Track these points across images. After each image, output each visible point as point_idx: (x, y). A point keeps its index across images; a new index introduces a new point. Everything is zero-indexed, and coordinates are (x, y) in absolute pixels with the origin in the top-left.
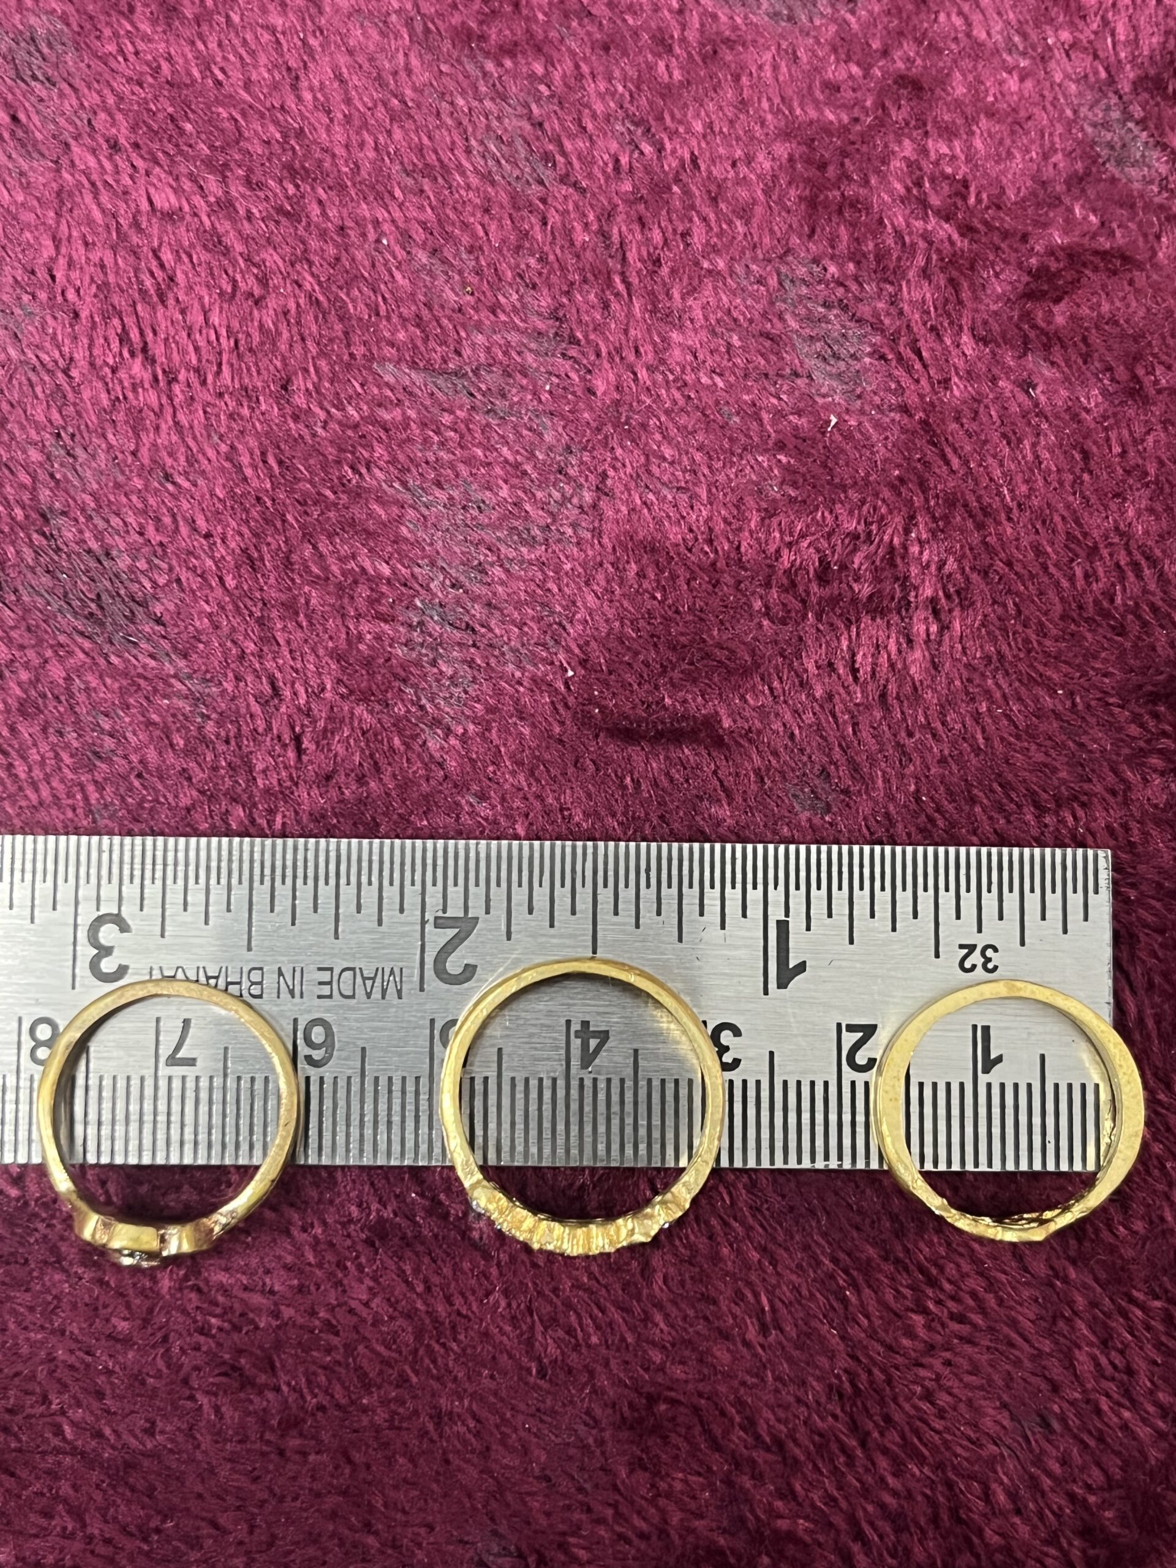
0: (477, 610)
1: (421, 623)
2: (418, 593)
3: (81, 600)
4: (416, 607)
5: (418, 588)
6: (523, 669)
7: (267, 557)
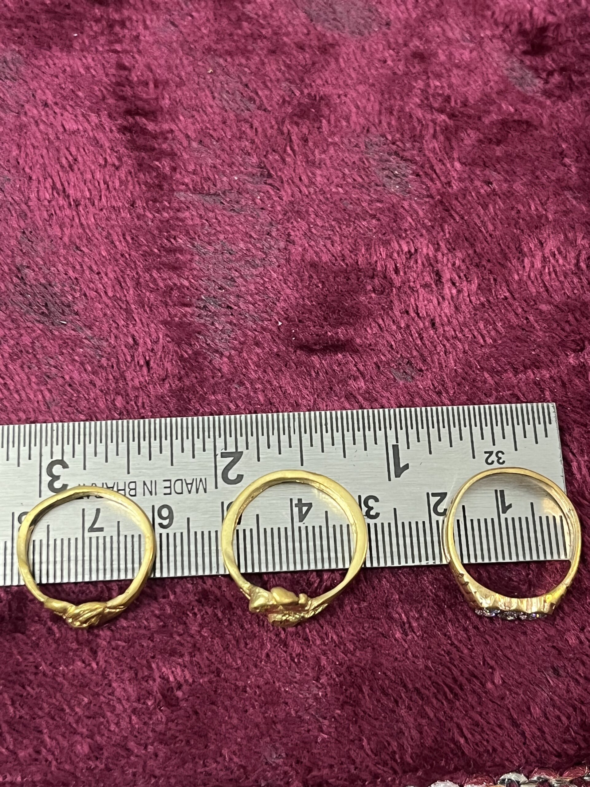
1: (205, 307)
2: (202, 293)
4: (202, 300)
5: (202, 290)
7: (127, 280)
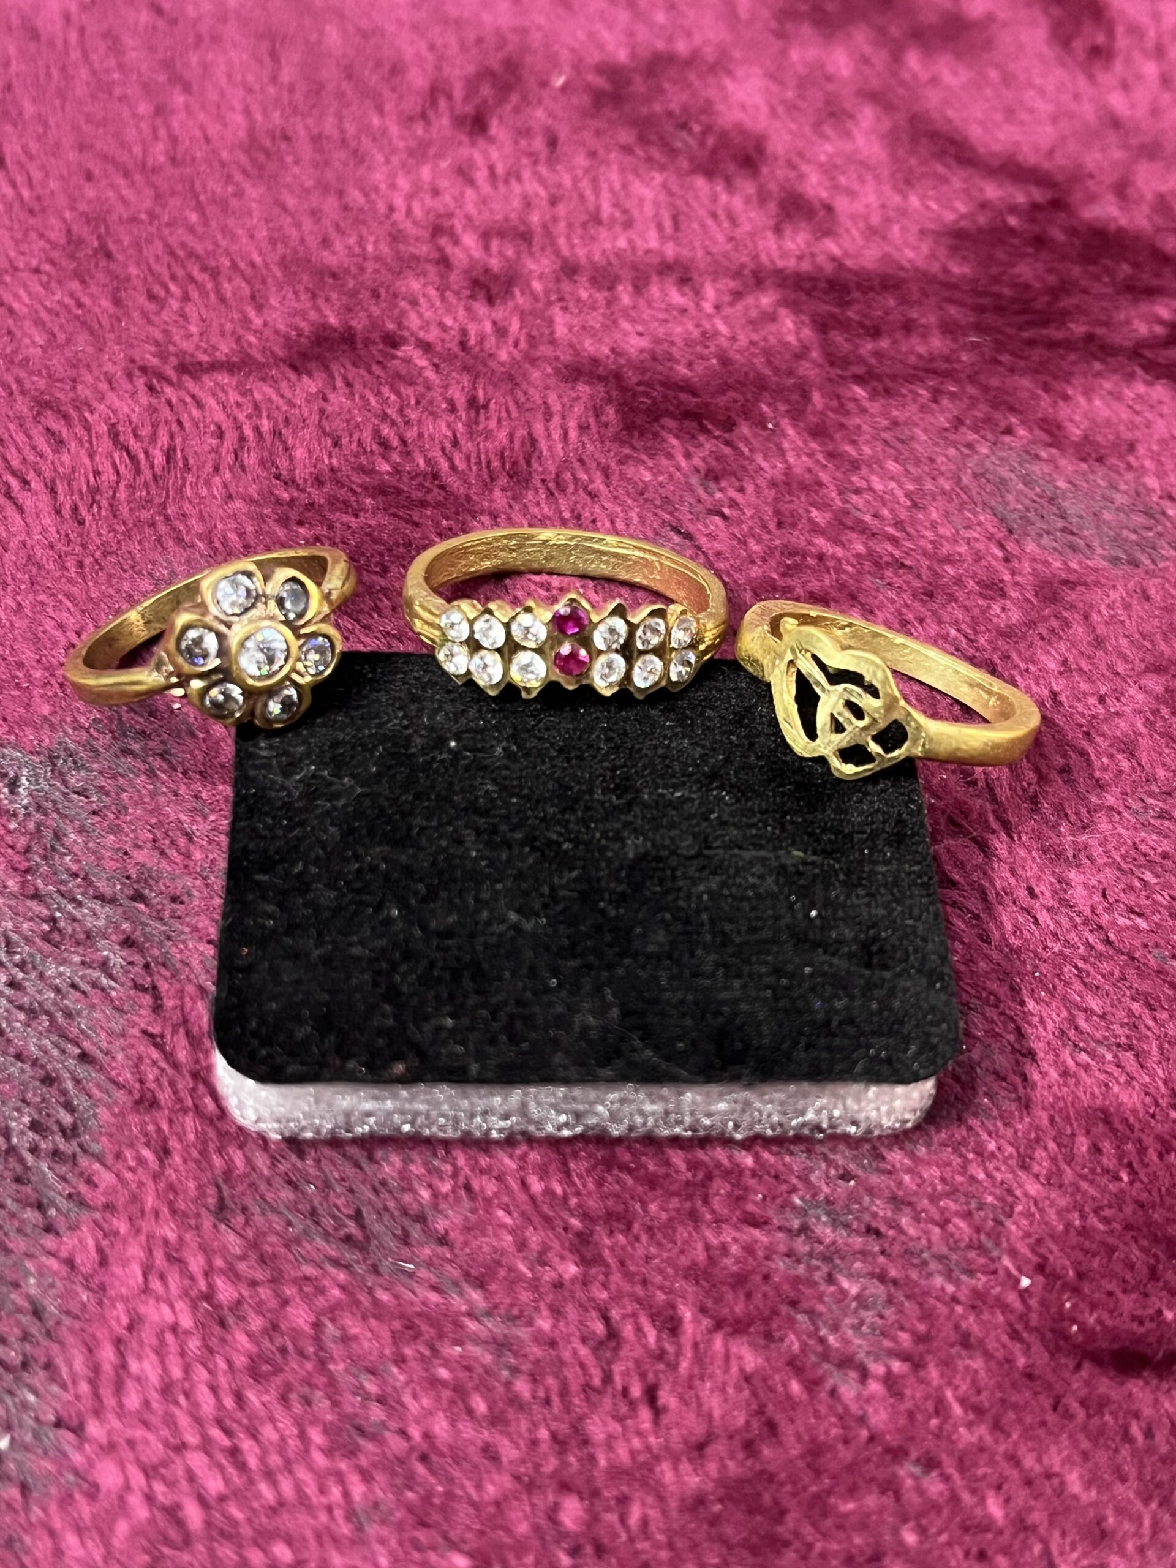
0: (881, 1208)
3: (334, 1217)
6: (957, 1283)
